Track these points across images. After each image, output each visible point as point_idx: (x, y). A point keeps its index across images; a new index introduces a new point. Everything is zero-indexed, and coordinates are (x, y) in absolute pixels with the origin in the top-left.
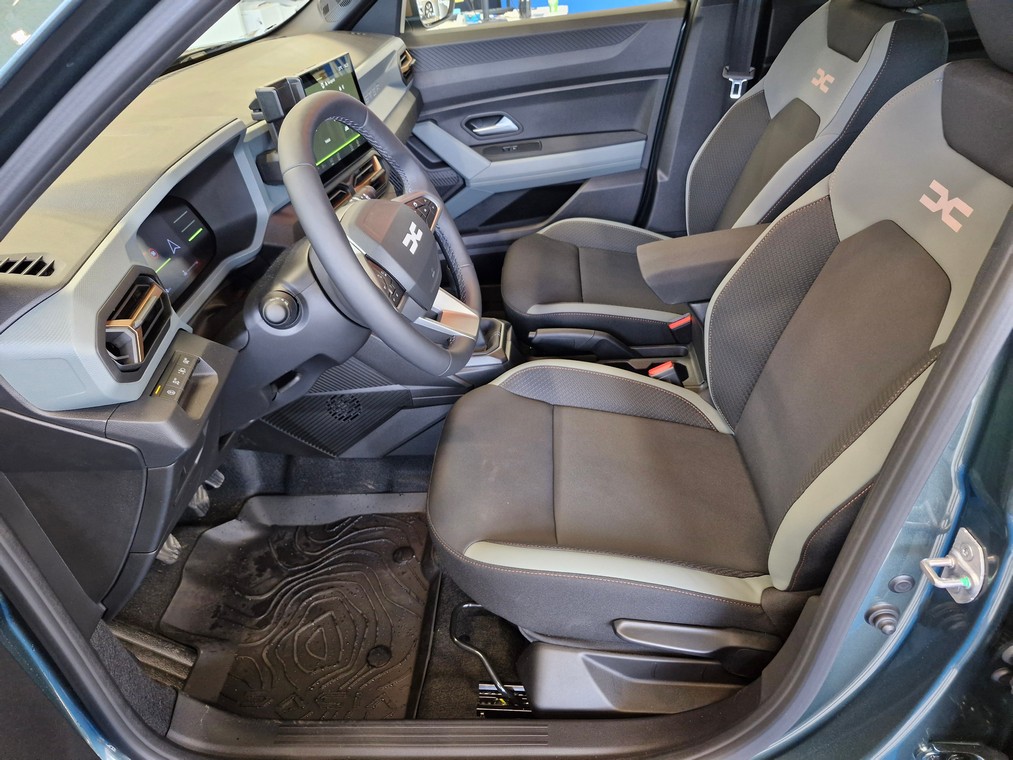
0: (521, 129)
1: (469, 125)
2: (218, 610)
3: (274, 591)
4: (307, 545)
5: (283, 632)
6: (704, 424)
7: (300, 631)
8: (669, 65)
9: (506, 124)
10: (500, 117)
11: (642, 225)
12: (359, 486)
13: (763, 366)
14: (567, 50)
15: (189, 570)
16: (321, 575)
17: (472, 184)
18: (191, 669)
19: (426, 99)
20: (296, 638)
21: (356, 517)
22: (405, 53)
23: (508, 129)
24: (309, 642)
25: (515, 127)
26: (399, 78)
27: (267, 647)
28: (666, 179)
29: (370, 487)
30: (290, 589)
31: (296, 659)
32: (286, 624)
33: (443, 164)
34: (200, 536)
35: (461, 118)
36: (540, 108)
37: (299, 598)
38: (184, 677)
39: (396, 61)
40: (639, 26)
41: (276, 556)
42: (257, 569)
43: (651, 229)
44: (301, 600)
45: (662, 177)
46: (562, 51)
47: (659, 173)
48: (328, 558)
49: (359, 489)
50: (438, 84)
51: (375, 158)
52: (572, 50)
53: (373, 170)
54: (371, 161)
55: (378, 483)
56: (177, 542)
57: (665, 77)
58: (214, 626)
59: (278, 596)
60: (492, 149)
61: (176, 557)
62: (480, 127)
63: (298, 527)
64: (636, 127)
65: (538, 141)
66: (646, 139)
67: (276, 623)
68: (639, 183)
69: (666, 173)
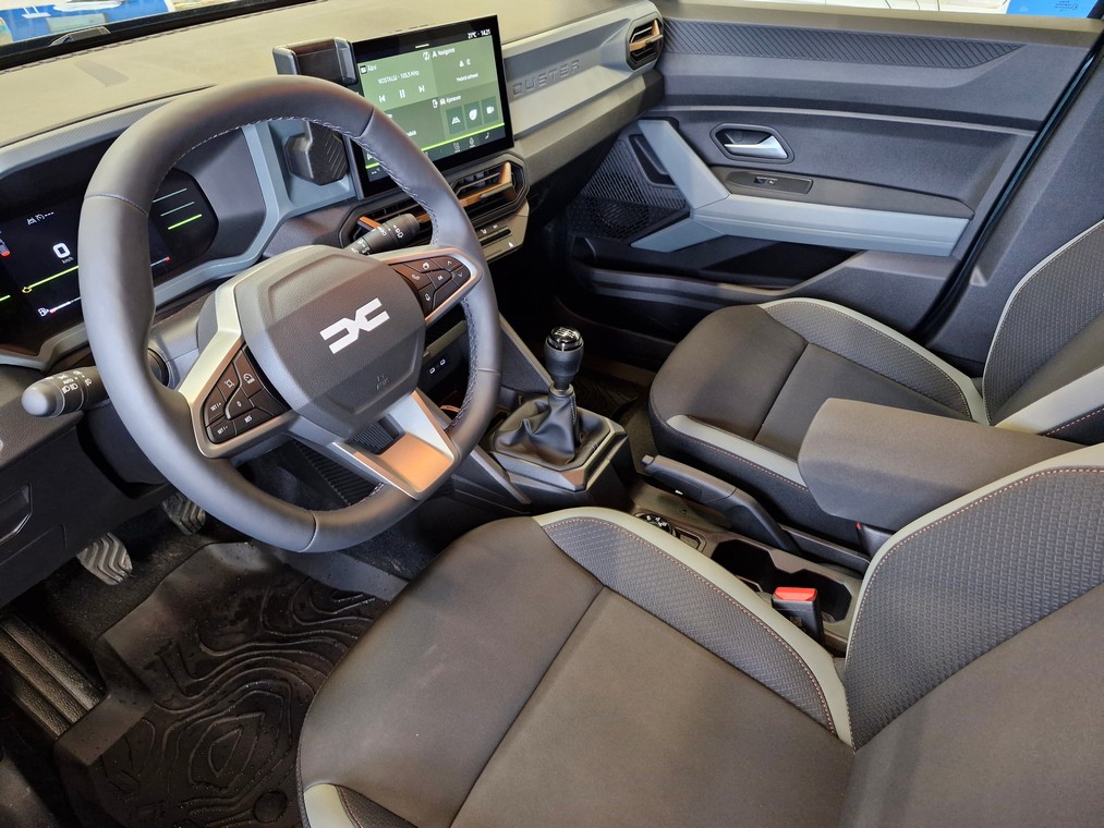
0: (791, 157)
1: (723, 137)
2: (164, 648)
3: (230, 652)
4: (303, 606)
5: (203, 713)
6: (819, 716)
7: (219, 722)
8: (1042, 118)
9: (772, 146)
10: (768, 135)
11: (922, 341)
12: (385, 560)
13: (929, 691)
14: (885, 62)
15: (167, 585)
16: (285, 656)
17: (697, 216)
18: (86, 713)
19: (672, 89)
20: (209, 729)
21: (367, 597)
22: (651, 24)
23: (773, 153)
24: (218, 741)
25: (782, 153)
26: (622, 58)
27: (178, 724)
28: (983, 283)
29: (396, 567)
30: (247, 658)
31: (192, 756)
32: (213, 703)
33: (668, 180)
34: (202, 547)
35: (713, 125)
36: (826, 135)
37: (246, 676)
38: (74, 720)
39: (626, 32)
40: (1012, 48)
41: (264, 604)
42: (237, 614)
43: (932, 350)
44: (246, 680)
45: (977, 279)
46: (878, 62)
47: (977, 273)
48: (307, 637)
49: (384, 564)
50: (692, 74)
51: (508, 166)
52: (893, 63)
53: (496, 181)
54: (500, 168)
55: (406, 567)
56: (129, 562)
57: (1031, 134)
58: (151, 666)
59: (228, 662)
60: (740, 176)
61: (120, 579)
62: (738, 142)
63: (309, 577)
64: (960, 195)
65: (809, 179)
66: (971, 219)
67: (205, 696)
68: (940, 277)
69: (986, 275)
